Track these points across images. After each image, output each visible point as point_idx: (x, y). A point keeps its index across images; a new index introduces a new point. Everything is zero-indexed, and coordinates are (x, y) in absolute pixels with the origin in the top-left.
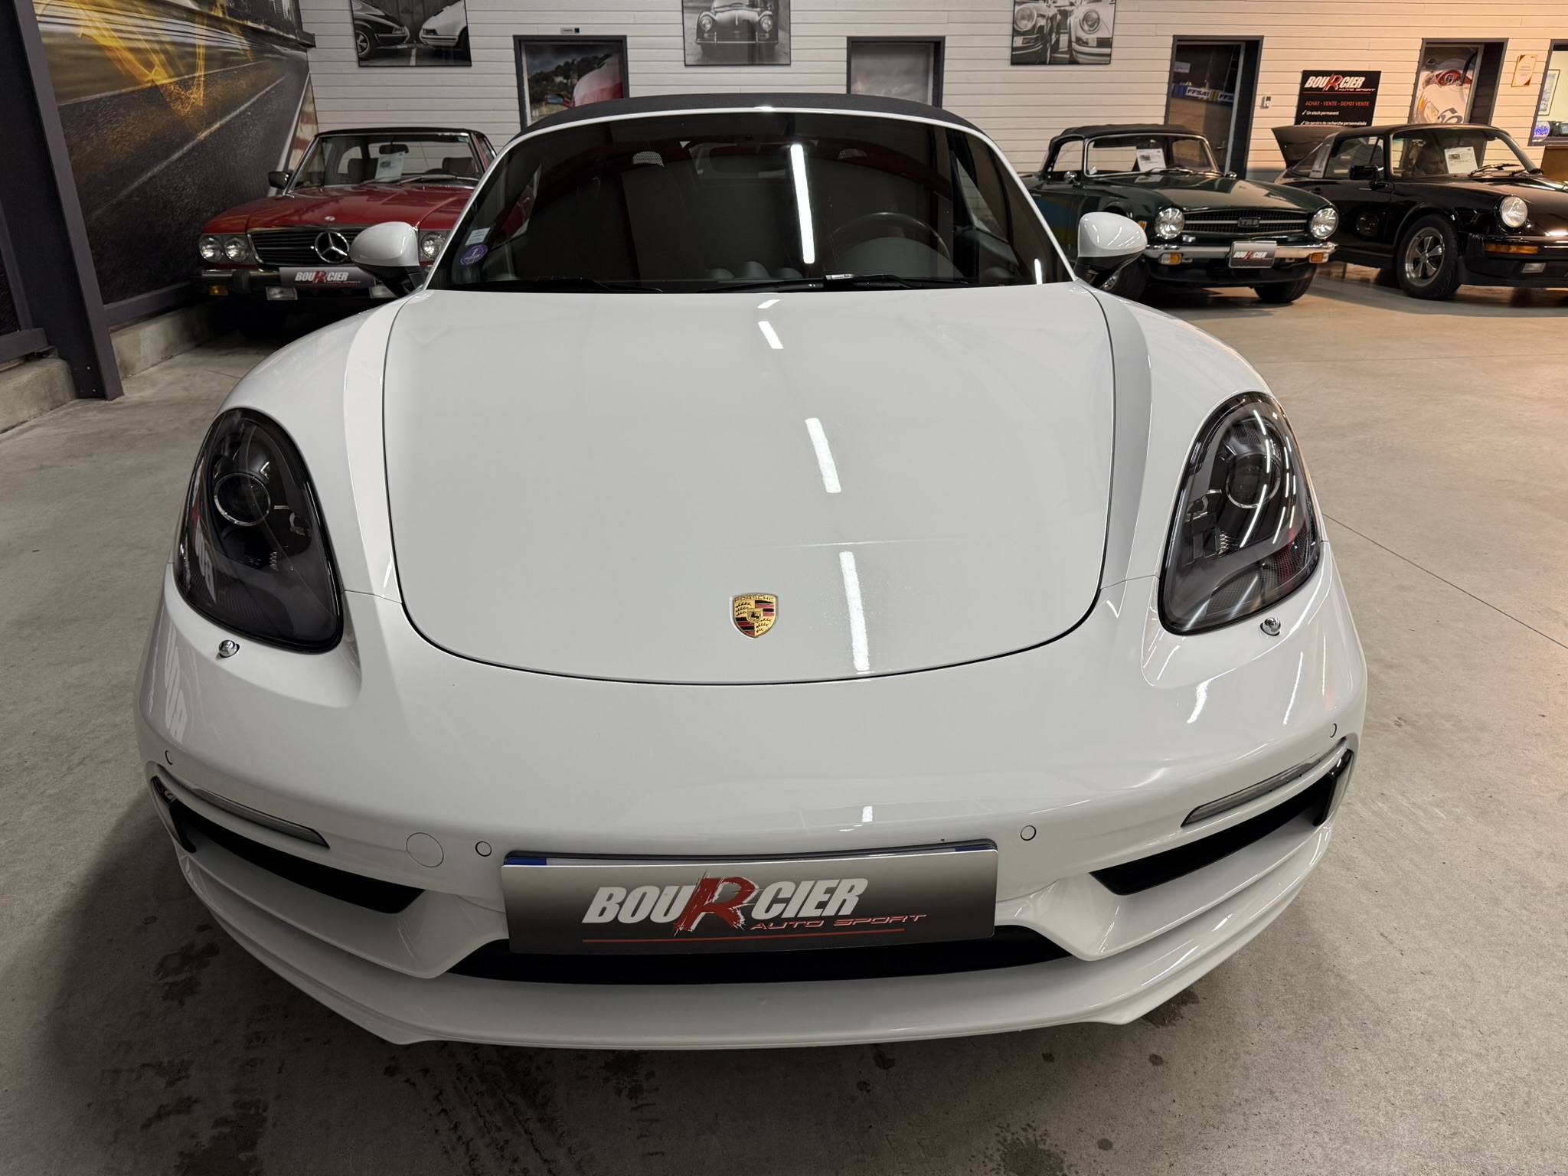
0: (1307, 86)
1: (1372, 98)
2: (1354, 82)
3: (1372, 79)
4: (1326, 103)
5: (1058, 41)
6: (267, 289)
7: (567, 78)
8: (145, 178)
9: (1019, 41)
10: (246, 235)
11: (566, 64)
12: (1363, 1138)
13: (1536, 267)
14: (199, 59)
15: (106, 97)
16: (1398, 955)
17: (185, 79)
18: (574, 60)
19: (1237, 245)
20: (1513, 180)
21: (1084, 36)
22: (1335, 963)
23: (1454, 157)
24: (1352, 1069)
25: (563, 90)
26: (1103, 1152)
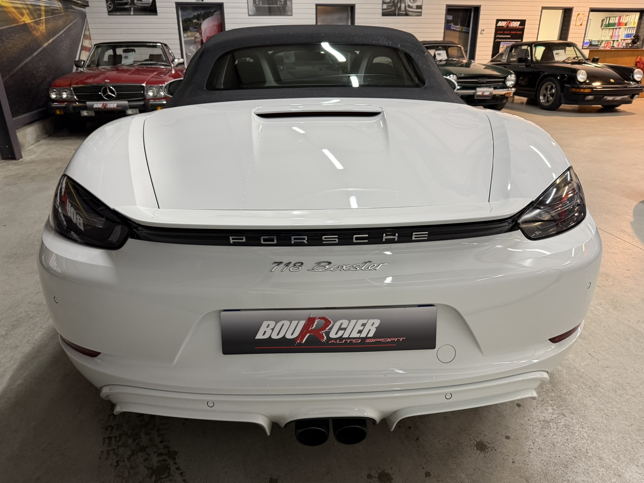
0: (498, 25)
1: (523, 30)
2: (516, 24)
3: (523, 22)
4: (505, 32)
5: (400, 6)
6: (81, 111)
7: (198, 20)
8: (23, 64)
9: (385, 6)
10: (70, 88)
11: (198, 14)
12: (600, 428)
13: (590, 97)
14: (42, 11)
15: (6, 29)
16: (597, 361)
17: (37, 21)
18: (201, 13)
19: (478, 89)
20: (579, 63)
21: (411, 4)
22: (575, 365)
23: (557, 54)
24: (590, 404)
25: (197, 25)
26: (508, 440)
